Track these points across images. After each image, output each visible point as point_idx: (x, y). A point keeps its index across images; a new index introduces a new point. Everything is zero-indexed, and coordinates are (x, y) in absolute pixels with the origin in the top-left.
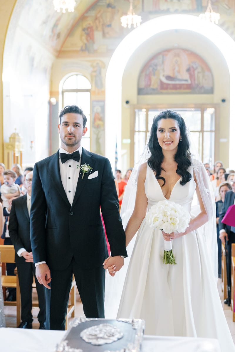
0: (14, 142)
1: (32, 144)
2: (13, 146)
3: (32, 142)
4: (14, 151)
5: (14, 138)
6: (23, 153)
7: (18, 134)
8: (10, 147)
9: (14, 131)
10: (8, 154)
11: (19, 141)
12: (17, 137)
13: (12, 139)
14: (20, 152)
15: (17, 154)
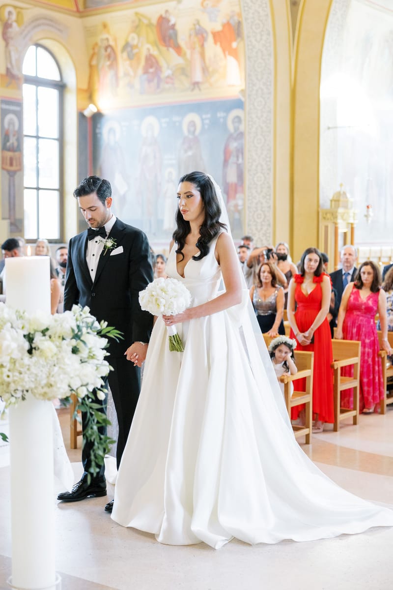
0: (338, 207)
1: (368, 211)
2: (334, 215)
3: (368, 207)
4: (336, 224)
5: (337, 201)
6: (355, 226)
7: (344, 193)
8: (329, 216)
9: (338, 189)
10: (326, 227)
11: (346, 207)
12: (342, 199)
13: (333, 203)
14: (350, 226)
15: (341, 230)
